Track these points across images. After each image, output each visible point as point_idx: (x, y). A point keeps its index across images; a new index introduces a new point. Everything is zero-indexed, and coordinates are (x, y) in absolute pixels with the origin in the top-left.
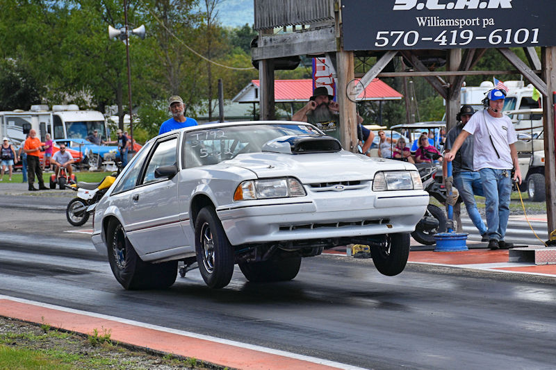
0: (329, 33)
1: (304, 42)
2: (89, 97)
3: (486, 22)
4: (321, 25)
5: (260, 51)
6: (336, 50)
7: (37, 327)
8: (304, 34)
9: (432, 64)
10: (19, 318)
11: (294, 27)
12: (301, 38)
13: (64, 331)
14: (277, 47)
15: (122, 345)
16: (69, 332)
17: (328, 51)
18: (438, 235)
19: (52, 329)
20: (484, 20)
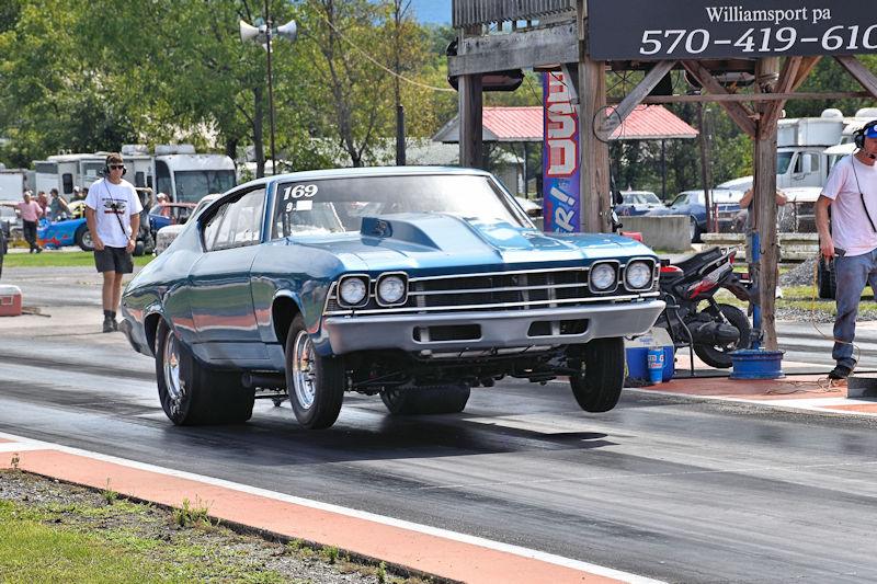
0: (568, 32)
1: (529, 48)
2: (212, 132)
3: (818, 13)
4: (555, 21)
5: (460, 62)
6: (578, 60)
7: (98, 495)
8: (529, 34)
9: (732, 83)
10: (70, 480)
11: (515, 23)
12: (524, 41)
13: (137, 501)
14: (487, 55)
15: (226, 524)
16: (146, 503)
17: (565, 61)
18: (737, 352)
19: (121, 497)
20: (815, 11)
